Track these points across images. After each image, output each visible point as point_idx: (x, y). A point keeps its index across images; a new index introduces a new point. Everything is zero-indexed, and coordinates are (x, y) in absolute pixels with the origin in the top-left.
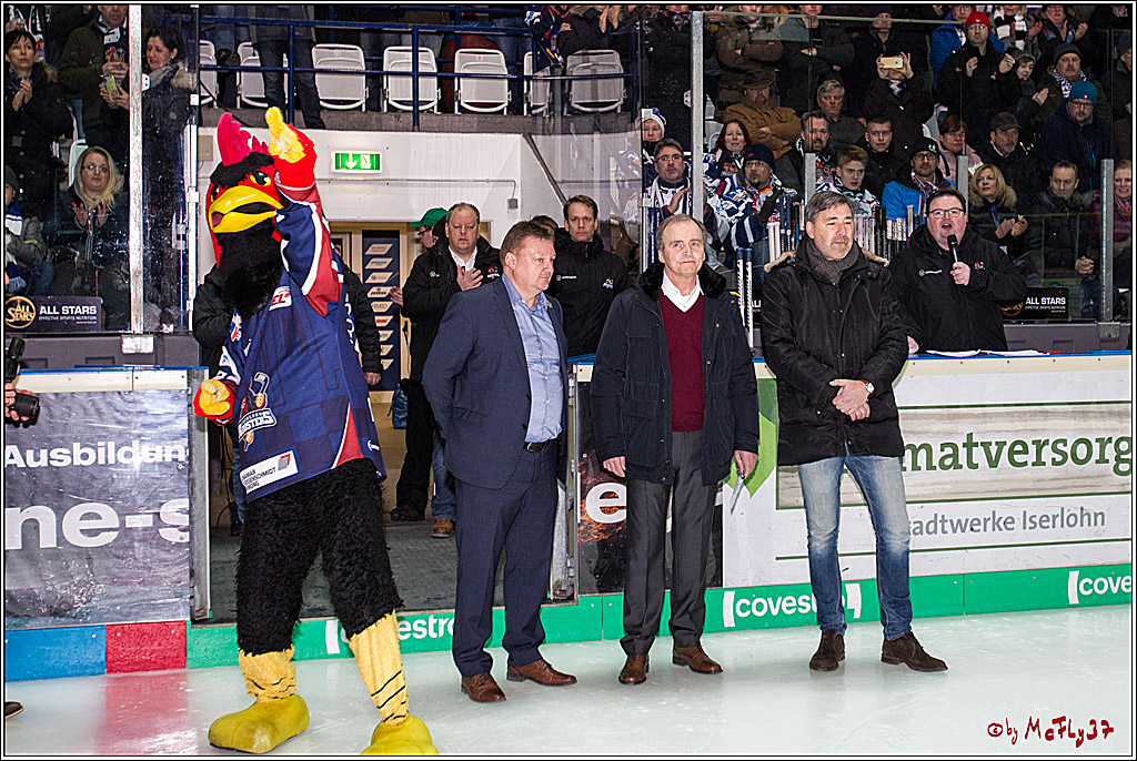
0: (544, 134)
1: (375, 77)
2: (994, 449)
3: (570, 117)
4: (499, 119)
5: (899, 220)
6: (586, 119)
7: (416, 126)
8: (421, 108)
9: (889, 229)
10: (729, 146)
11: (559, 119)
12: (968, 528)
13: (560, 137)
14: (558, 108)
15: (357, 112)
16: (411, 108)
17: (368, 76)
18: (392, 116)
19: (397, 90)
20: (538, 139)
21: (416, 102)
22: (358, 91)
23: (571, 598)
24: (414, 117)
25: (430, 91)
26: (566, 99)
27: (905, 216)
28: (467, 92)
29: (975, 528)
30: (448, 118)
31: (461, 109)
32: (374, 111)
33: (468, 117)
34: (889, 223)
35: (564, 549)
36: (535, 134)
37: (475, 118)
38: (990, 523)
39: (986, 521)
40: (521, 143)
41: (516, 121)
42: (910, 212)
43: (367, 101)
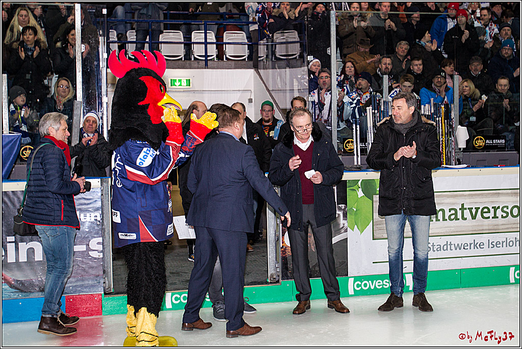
0: (264, 69)
1: (188, 45)
2: (474, 211)
3: (276, 61)
4: (244, 63)
5: (427, 105)
6: (283, 62)
7: (206, 66)
8: (208, 58)
11: (271, 62)
12: (462, 247)
13: (271, 70)
14: (270, 57)
15: (180, 62)
16: (204, 59)
17: (185, 44)
18: (196, 62)
19: (198, 51)
20: (261, 71)
21: (206, 56)
22: (180, 51)
23: (278, 282)
24: (206, 62)
25: (213, 51)
26: (273, 53)
27: (429, 103)
28: (230, 51)
29: (466, 248)
30: (221, 63)
31: (227, 58)
32: (188, 60)
33: (230, 62)
34: (422, 106)
35: (275, 259)
36: (260, 69)
37: (233, 62)
38: (472, 245)
39: (470, 244)
40: (254, 73)
41: (251, 63)
42: (432, 101)
43: (185, 56)
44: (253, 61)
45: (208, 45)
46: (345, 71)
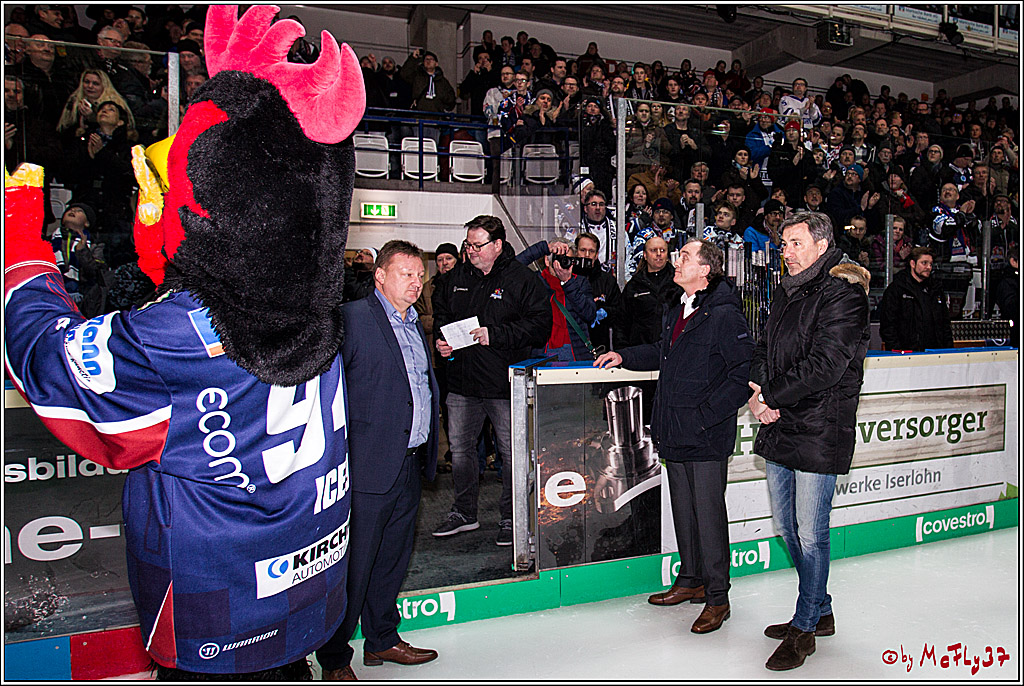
0: (508, 195)
2: (867, 428)
3: (526, 186)
4: (479, 186)
5: (760, 252)
6: (536, 187)
7: (421, 188)
8: (424, 178)
9: (754, 258)
10: (636, 201)
11: (518, 187)
13: (519, 197)
14: (518, 179)
15: (383, 180)
16: (418, 177)
17: (391, 154)
18: (407, 182)
19: (410, 165)
20: (505, 198)
21: (421, 174)
22: (385, 167)
24: (421, 183)
25: (432, 166)
26: (523, 174)
27: (763, 249)
28: (458, 168)
29: (853, 490)
30: (445, 184)
31: (453, 179)
32: (396, 178)
33: (458, 184)
34: (754, 254)
35: (526, 528)
36: (503, 195)
37: (463, 185)
38: (863, 485)
39: (861, 484)
40: (493, 202)
41: (490, 187)
42: (767, 247)
43: (390, 172)
44: (492, 184)
45: (424, 157)
46: (632, 197)
